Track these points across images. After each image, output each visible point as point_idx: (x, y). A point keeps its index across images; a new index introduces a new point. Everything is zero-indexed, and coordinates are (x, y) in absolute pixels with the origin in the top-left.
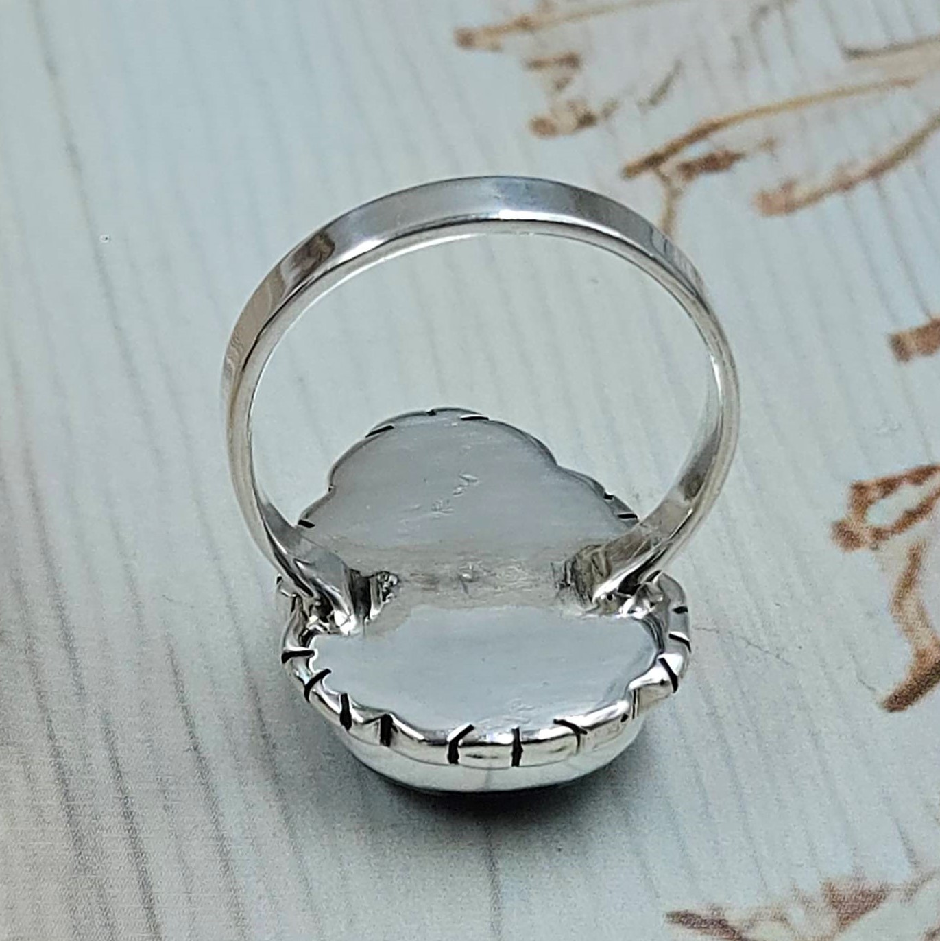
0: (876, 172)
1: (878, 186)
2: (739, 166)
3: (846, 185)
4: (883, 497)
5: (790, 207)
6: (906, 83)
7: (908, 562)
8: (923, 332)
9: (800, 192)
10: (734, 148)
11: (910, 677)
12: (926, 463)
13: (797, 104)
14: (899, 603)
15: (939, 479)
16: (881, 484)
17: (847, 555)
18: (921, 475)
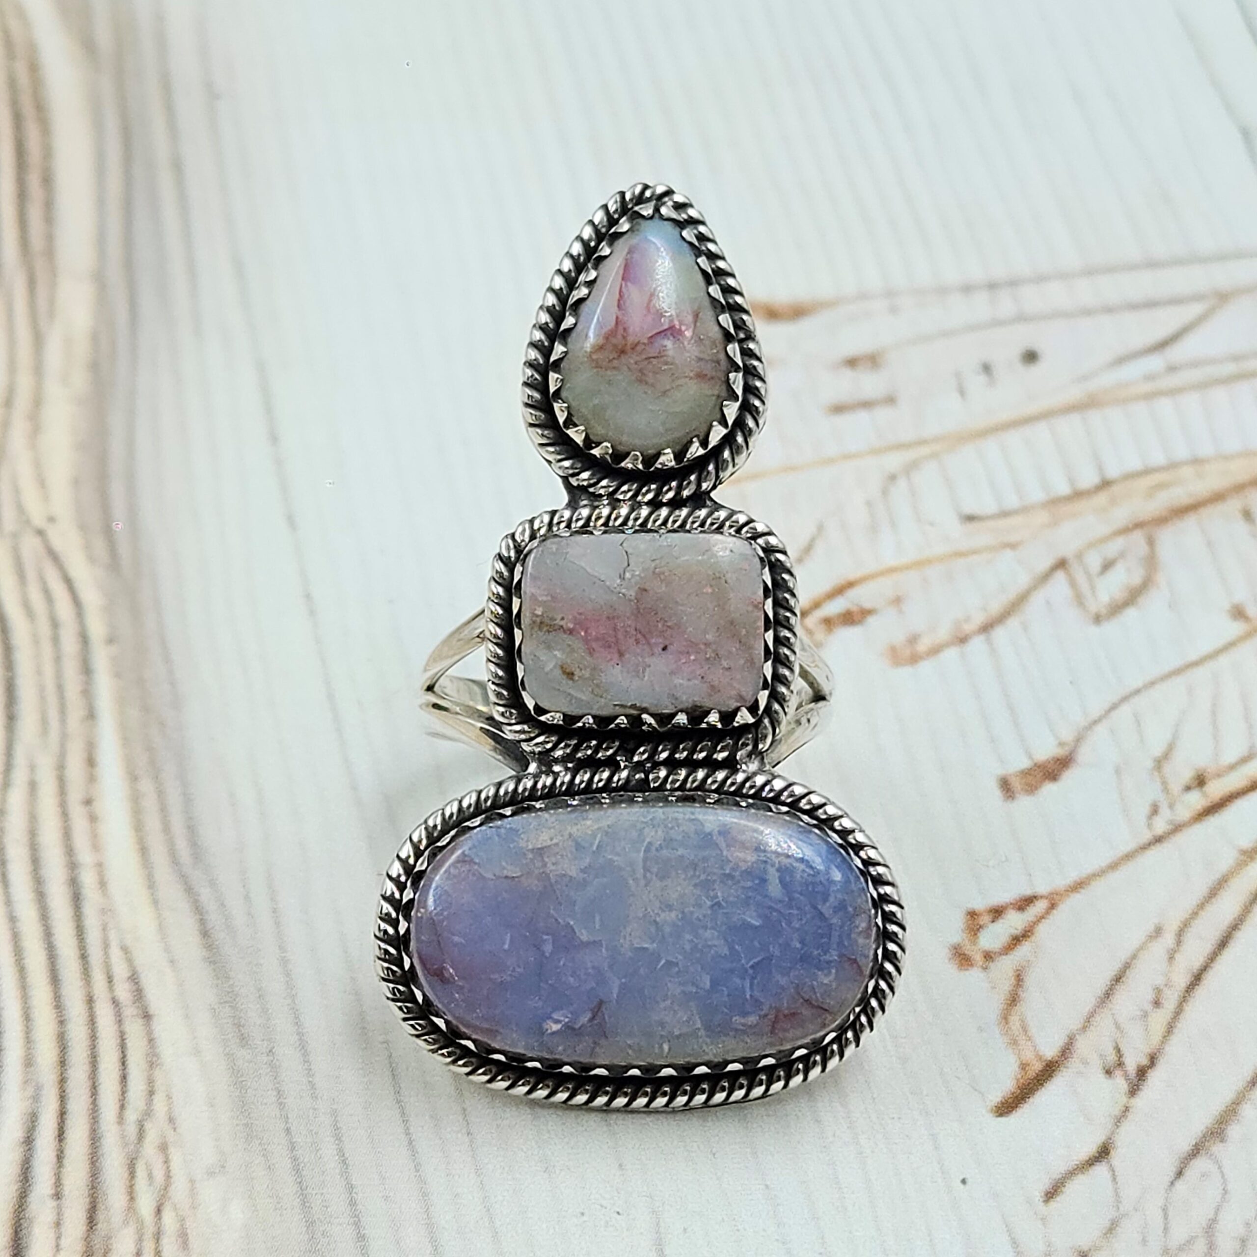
0: (986, 628)
1: (989, 642)
2: (871, 620)
3: (963, 640)
4: (993, 922)
5: (915, 659)
6: (1013, 546)
7: (1013, 981)
8: (1025, 773)
9: (922, 646)
10: (867, 605)
11: (1015, 1086)
12: (1028, 892)
13: (919, 564)
14: (1005, 1018)
15: (1040, 906)
16: (990, 911)
17: (962, 973)
18: (1024, 903)
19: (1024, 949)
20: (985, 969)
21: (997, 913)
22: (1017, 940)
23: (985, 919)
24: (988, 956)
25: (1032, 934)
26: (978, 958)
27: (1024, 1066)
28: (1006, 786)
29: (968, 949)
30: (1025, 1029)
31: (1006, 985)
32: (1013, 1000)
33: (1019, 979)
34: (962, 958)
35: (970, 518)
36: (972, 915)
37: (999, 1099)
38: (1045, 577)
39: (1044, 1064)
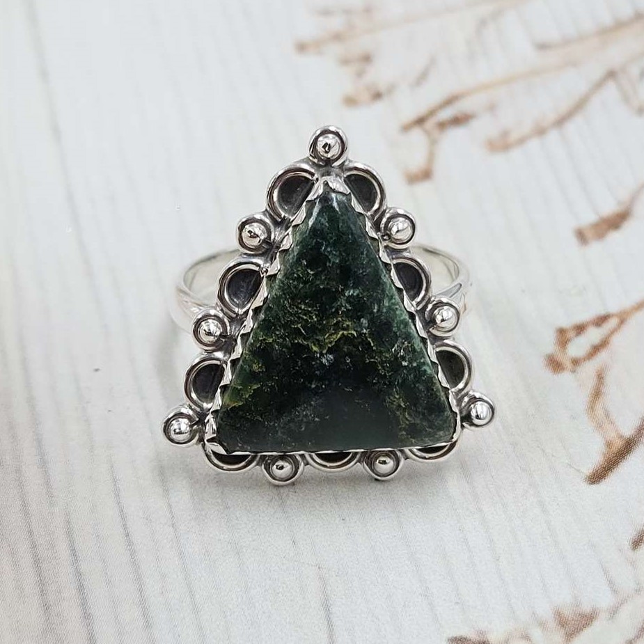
0: (561, 122)
1: (562, 134)
3: (540, 131)
4: (577, 336)
5: (506, 147)
6: (574, 64)
7: (596, 380)
8: (595, 226)
9: (514, 136)
10: (469, 111)
11: (603, 460)
12: (602, 312)
14: (592, 408)
15: (613, 322)
16: (574, 328)
17: (555, 377)
18: (601, 320)
19: (603, 356)
20: (573, 371)
21: (580, 329)
22: (596, 349)
23: (571, 334)
24: (576, 362)
25: (608, 343)
26: (568, 364)
27: (609, 444)
28: (581, 236)
29: (560, 357)
30: (607, 416)
31: (590, 383)
32: (597, 394)
33: (600, 377)
34: (555, 365)
35: (543, 47)
36: (562, 332)
37: (591, 471)
38: (599, 85)
39: (624, 442)
